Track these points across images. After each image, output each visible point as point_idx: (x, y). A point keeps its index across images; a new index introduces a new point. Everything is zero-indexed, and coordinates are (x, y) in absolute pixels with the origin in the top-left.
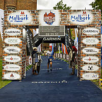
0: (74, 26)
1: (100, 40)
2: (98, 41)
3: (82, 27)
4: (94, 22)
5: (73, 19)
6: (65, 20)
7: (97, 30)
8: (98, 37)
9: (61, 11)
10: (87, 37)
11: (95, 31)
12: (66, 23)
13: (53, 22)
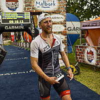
0: (39, 13)
1: (65, 26)
2: (64, 28)
4: (59, 8)
5: (38, 5)
6: (29, 5)
7: (63, 17)
8: (64, 24)
10: (53, 24)
11: (61, 17)
12: (31, 10)
13: (16, 8)
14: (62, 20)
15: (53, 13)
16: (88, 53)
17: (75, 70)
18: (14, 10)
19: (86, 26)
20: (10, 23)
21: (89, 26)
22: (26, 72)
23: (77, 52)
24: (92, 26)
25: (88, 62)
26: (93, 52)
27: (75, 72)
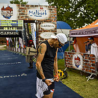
0: (32, 21)
1: (56, 34)
3: (39, 22)
4: (50, 17)
5: (31, 14)
7: (53, 25)
8: (55, 32)
9: (19, 6)
10: (44, 31)
12: (24, 18)
13: (11, 16)
14: (53, 28)
15: (45, 21)
16: (75, 59)
17: (63, 74)
19: (74, 34)
20: (5, 30)
21: (76, 34)
22: (18, 76)
23: (66, 58)
24: (79, 34)
25: (76, 68)
27: (63, 76)
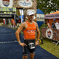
0: (21, 8)
1: (36, 17)
3: (26, 9)
4: (33, 6)
5: (21, 4)
6: (16, 4)
7: (35, 11)
8: (35, 15)
12: (17, 6)
13: (8, 5)
15: (29, 9)
16: (48, 32)
17: (40, 41)
18: (7, 6)
19: (48, 17)
20: (4, 13)
21: (49, 17)
22: (12, 42)
23: (42, 32)
24: (51, 17)
26: (51, 32)
